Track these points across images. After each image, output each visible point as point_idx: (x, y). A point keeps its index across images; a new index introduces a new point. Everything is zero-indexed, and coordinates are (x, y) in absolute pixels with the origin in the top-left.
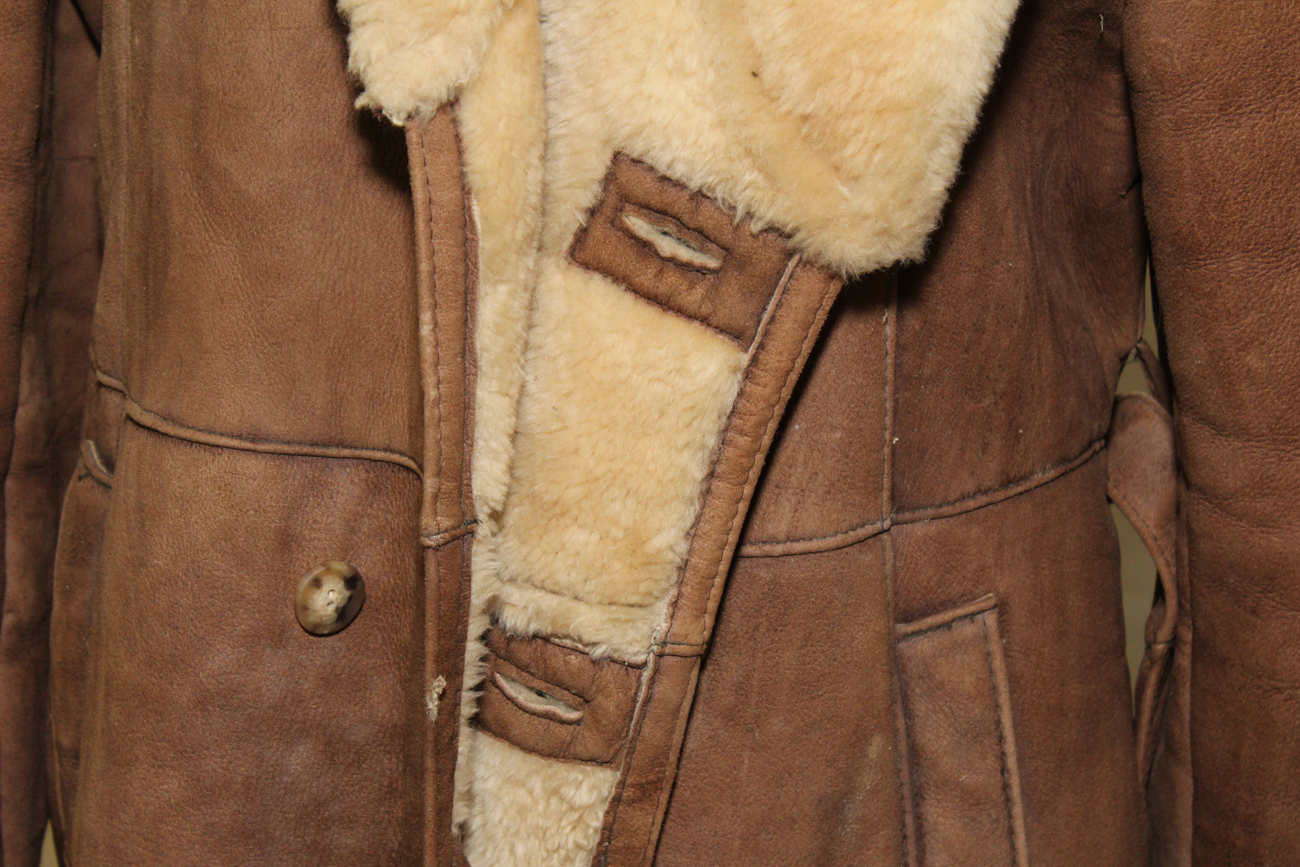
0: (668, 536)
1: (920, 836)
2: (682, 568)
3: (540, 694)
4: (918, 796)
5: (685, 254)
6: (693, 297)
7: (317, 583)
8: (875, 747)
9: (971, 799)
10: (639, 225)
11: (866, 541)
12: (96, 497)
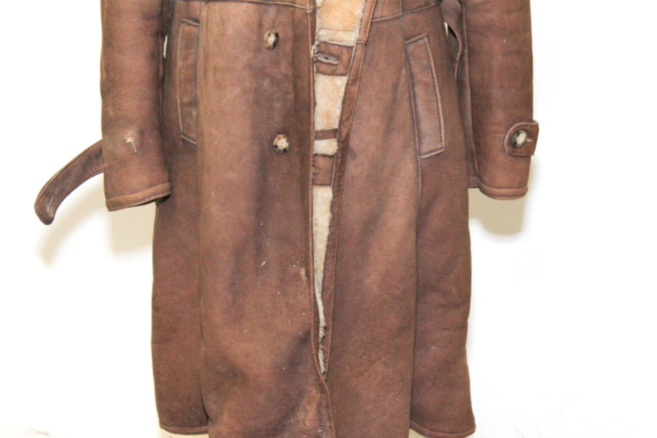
0: (359, 12)
1: (414, 96)
2: (361, 20)
3: (327, 58)
4: (413, 86)
7: (269, 35)
8: (404, 71)
9: (426, 85)
11: (397, 18)
12: (194, 30)
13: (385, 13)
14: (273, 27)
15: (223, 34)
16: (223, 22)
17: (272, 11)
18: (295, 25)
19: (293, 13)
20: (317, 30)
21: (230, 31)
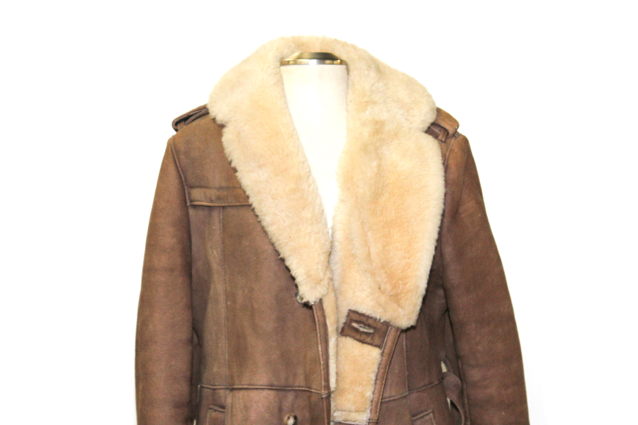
0: (369, 394)
2: (372, 401)
5: (365, 330)
6: (369, 340)
7: (289, 418)
10: (355, 325)
11: (405, 397)
12: (220, 415)
13: (393, 393)
14: (292, 411)
15: (246, 419)
16: (246, 408)
17: (290, 396)
18: (311, 408)
19: (309, 397)
20: (332, 412)
21: (253, 416)
